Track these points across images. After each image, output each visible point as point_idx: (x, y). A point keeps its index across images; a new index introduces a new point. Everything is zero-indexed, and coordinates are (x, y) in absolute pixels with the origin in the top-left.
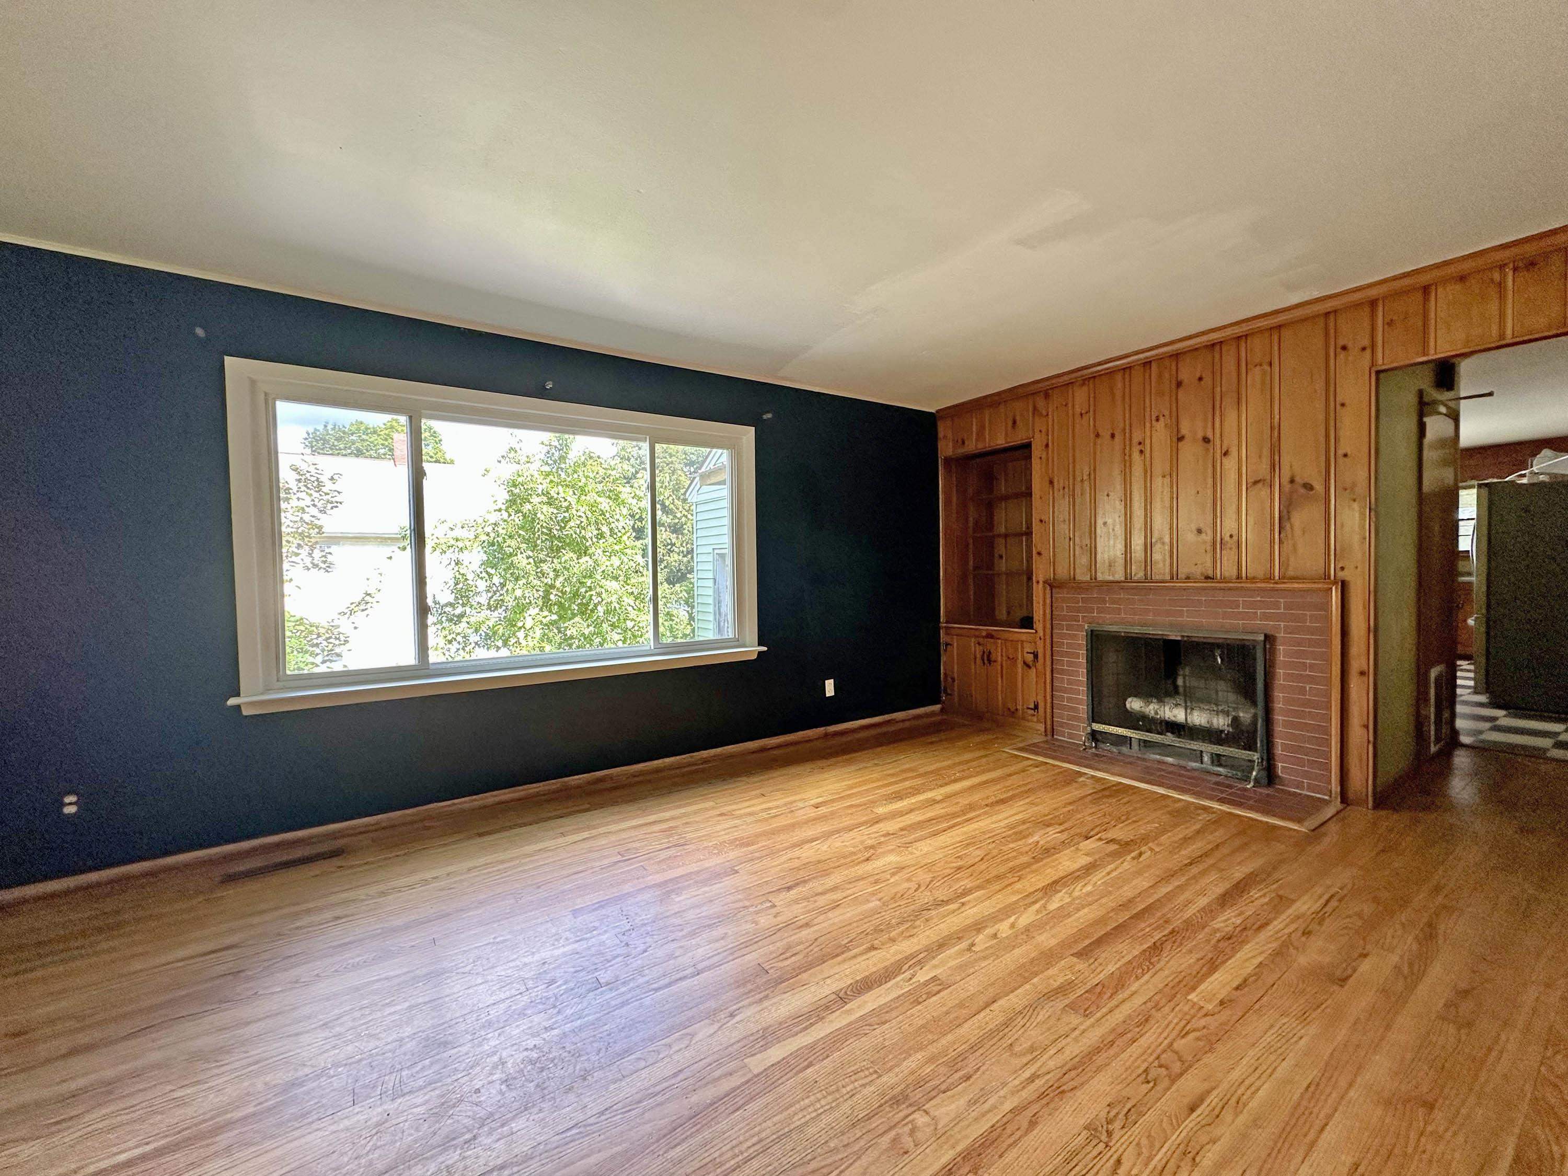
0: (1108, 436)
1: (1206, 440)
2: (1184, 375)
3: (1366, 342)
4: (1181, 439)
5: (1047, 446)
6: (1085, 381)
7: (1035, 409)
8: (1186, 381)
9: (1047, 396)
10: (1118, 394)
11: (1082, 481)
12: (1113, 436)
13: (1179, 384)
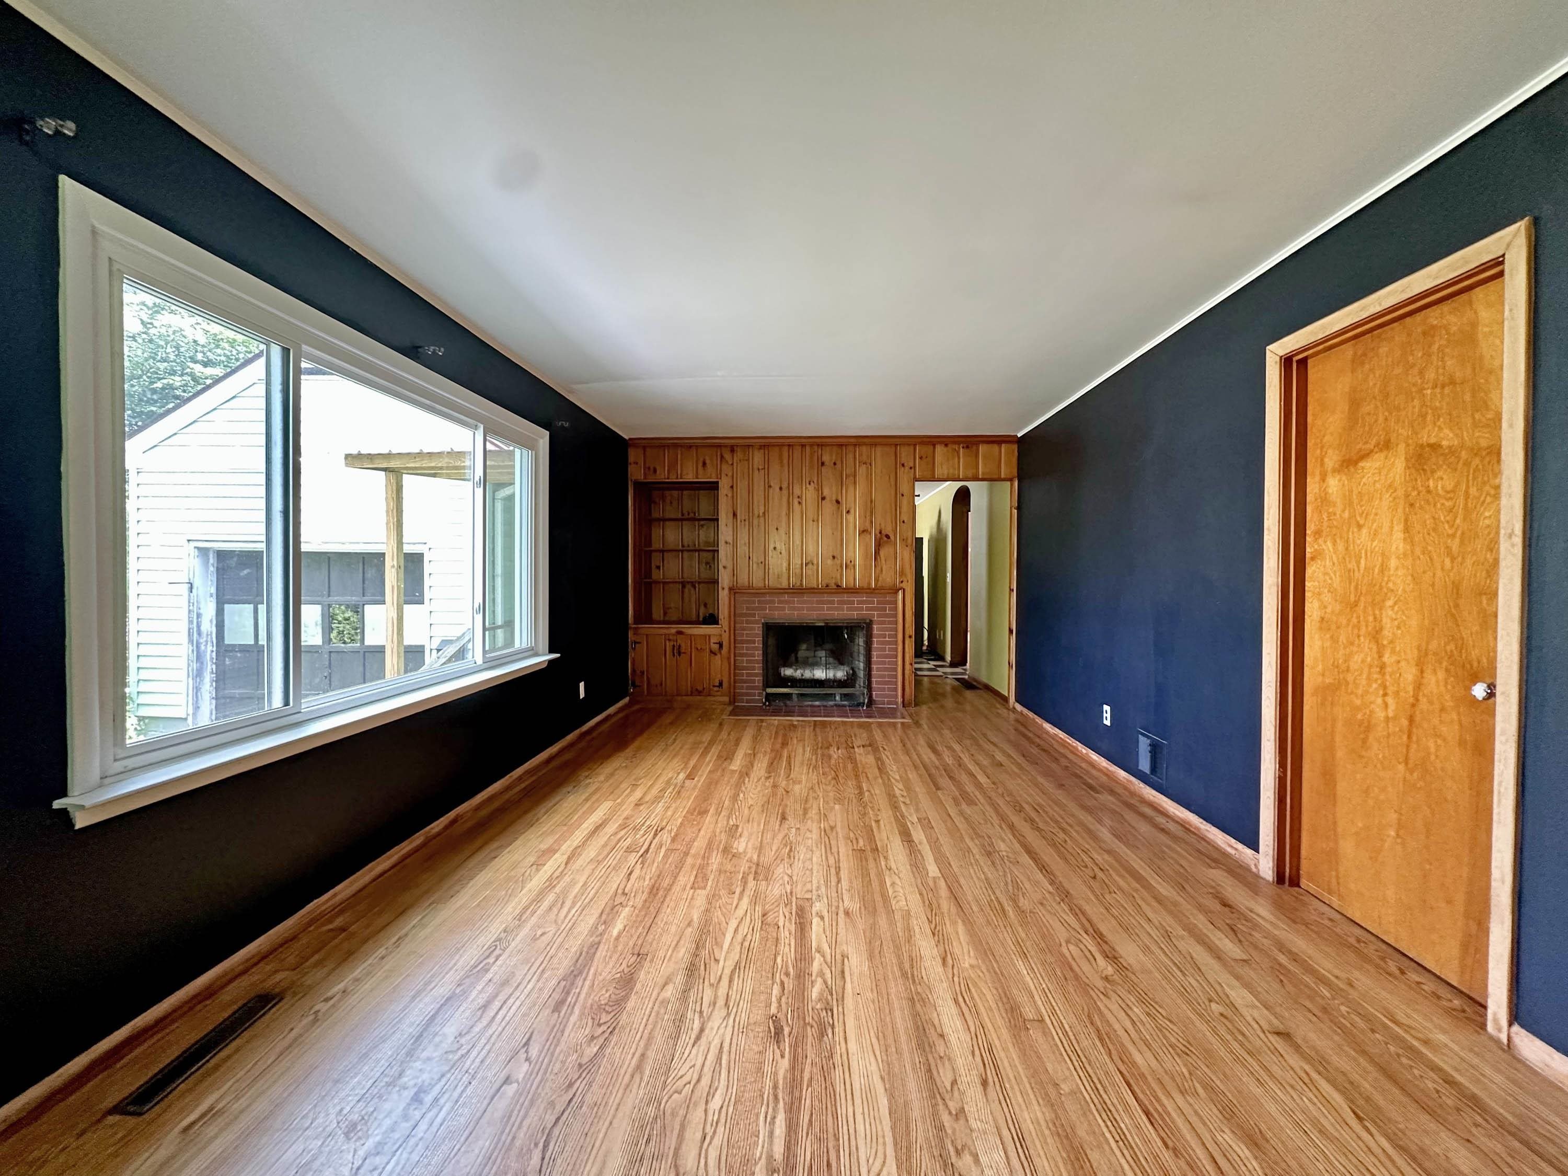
0: (778, 489)
1: (838, 502)
2: (826, 458)
3: (912, 465)
4: (823, 499)
5: (732, 487)
6: (763, 447)
7: (722, 457)
8: (826, 463)
9: (732, 449)
10: (785, 461)
11: (759, 516)
12: (781, 489)
13: (823, 464)
